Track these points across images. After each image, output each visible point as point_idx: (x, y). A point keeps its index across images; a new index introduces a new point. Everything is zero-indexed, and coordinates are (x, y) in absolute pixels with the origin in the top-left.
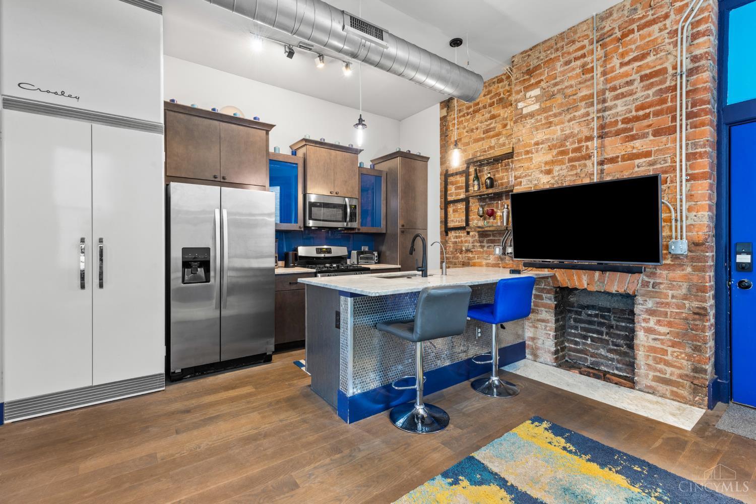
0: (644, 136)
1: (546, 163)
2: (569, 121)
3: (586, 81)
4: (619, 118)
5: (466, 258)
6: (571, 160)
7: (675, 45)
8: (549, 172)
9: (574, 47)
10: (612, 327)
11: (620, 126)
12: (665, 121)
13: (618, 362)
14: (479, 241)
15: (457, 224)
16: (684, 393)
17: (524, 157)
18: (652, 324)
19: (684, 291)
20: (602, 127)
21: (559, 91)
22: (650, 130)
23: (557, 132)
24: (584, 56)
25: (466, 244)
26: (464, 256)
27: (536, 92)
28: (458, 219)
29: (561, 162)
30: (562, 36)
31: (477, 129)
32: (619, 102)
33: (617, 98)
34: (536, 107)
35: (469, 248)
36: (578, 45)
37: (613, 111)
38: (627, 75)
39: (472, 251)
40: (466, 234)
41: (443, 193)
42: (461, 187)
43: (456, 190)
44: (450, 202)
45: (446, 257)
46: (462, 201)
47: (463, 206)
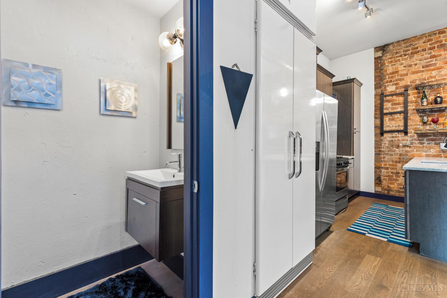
5: (404, 151)
14: (418, 139)
15: (394, 128)
25: (404, 142)
26: (401, 150)
28: (395, 125)
31: (416, 65)
35: (407, 144)
39: (410, 147)
40: (403, 135)
41: (379, 108)
42: (399, 104)
43: (392, 105)
44: (387, 114)
45: (380, 151)
46: (400, 113)
47: (401, 116)
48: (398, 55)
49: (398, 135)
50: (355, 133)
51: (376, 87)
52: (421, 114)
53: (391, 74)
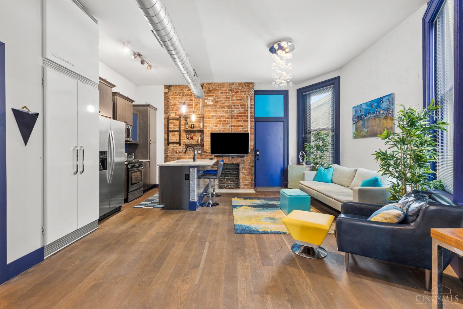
0: (241, 121)
1: (215, 123)
2: (222, 111)
3: (227, 101)
4: (236, 115)
5: (179, 156)
6: (223, 124)
7: (248, 100)
8: (216, 126)
9: (223, 89)
10: (231, 174)
11: (236, 117)
12: (245, 118)
13: (233, 184)
14: (185, 148)
15: (174, 141)
16: (250, 187)
17: (207, 119)
18: (243, 171)
19: (249, 161)
20: (231, 116)
21: (219, 101)
22: (243, 120)
23: (219, 114)
24: (226, 93)
25: (179, 150)
26: (178, 154)
27: (212, 98)
28: (174, 139)
29: (220, 124)
30: (220, 84)
32: (236, 110)
33: (235, 108)
34: (212, 103)
35: (181, 151)
36: (225, 89)
37: (234, 112)
38: (237, 103)
39: (182, 153)
40: (179, 145)
41: (167, 127)
42: (176, 126)
43: (173, 126)
44: (171, 131)
45: (167, 156)
46: (177, 131)
47: (177, 133)
48: (176, 94)
49: (176, 145)
50: (151, 143)
51: (165, 113)
52: (187, 133)
53: (173, 105)
